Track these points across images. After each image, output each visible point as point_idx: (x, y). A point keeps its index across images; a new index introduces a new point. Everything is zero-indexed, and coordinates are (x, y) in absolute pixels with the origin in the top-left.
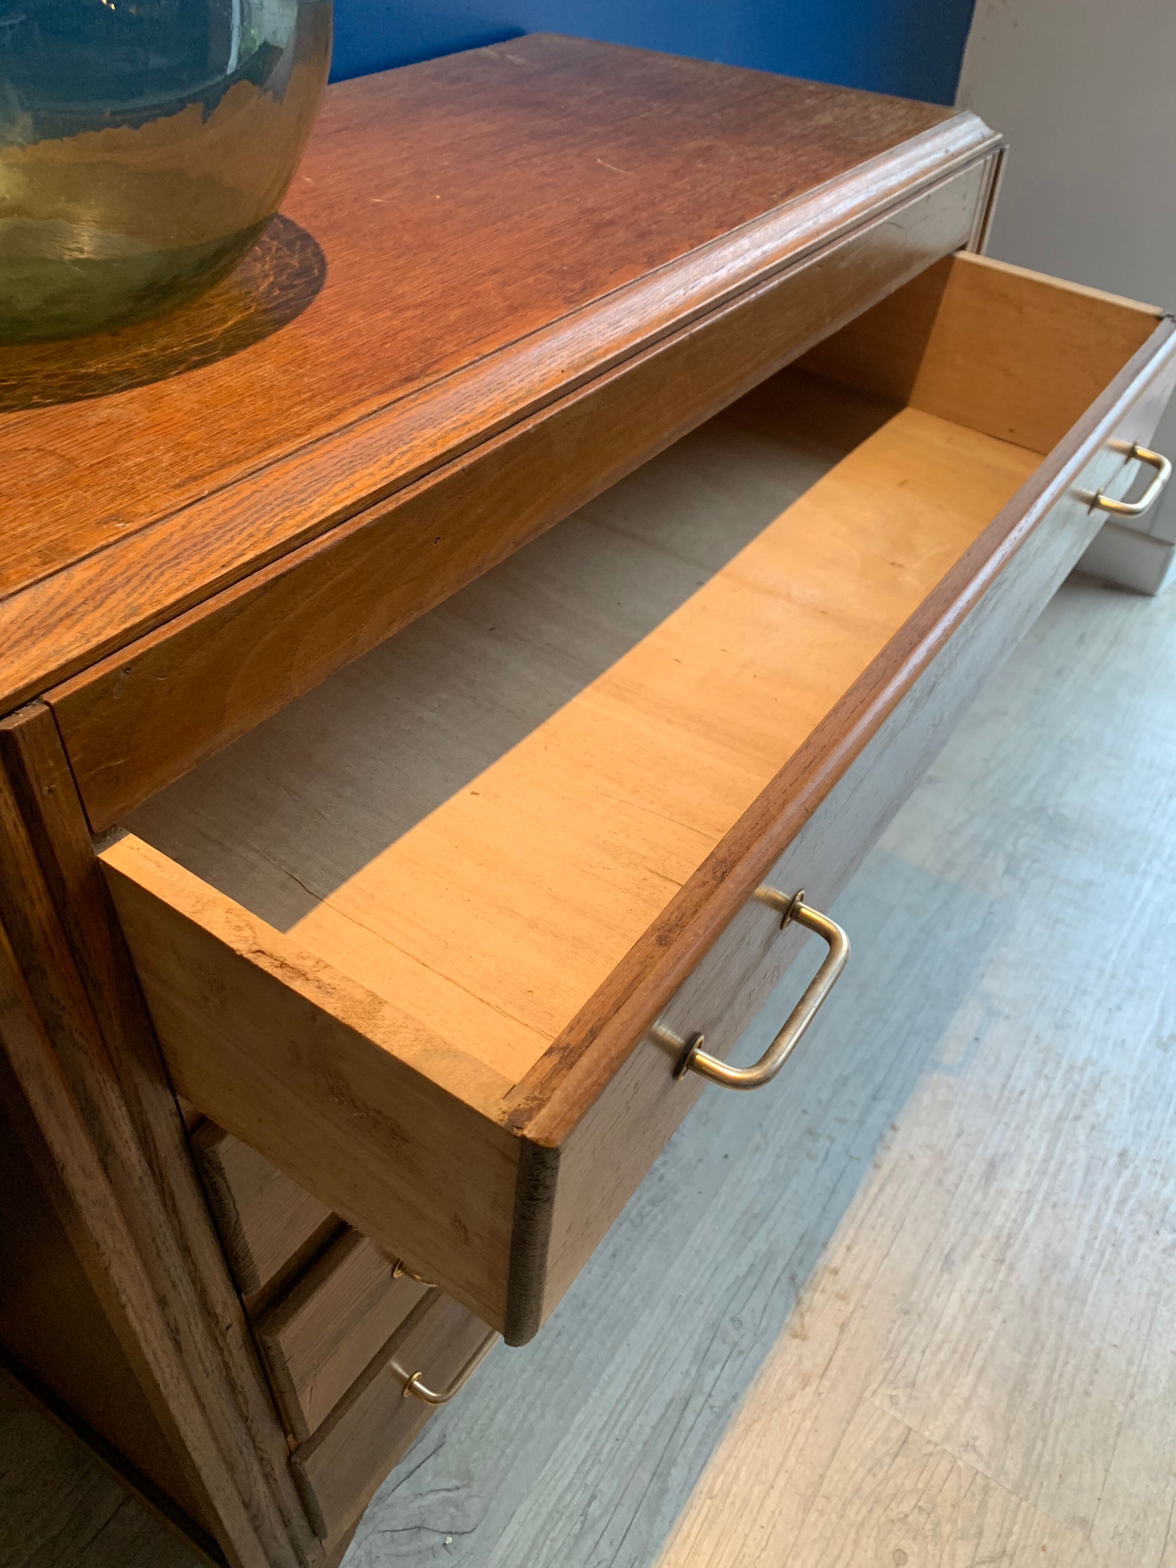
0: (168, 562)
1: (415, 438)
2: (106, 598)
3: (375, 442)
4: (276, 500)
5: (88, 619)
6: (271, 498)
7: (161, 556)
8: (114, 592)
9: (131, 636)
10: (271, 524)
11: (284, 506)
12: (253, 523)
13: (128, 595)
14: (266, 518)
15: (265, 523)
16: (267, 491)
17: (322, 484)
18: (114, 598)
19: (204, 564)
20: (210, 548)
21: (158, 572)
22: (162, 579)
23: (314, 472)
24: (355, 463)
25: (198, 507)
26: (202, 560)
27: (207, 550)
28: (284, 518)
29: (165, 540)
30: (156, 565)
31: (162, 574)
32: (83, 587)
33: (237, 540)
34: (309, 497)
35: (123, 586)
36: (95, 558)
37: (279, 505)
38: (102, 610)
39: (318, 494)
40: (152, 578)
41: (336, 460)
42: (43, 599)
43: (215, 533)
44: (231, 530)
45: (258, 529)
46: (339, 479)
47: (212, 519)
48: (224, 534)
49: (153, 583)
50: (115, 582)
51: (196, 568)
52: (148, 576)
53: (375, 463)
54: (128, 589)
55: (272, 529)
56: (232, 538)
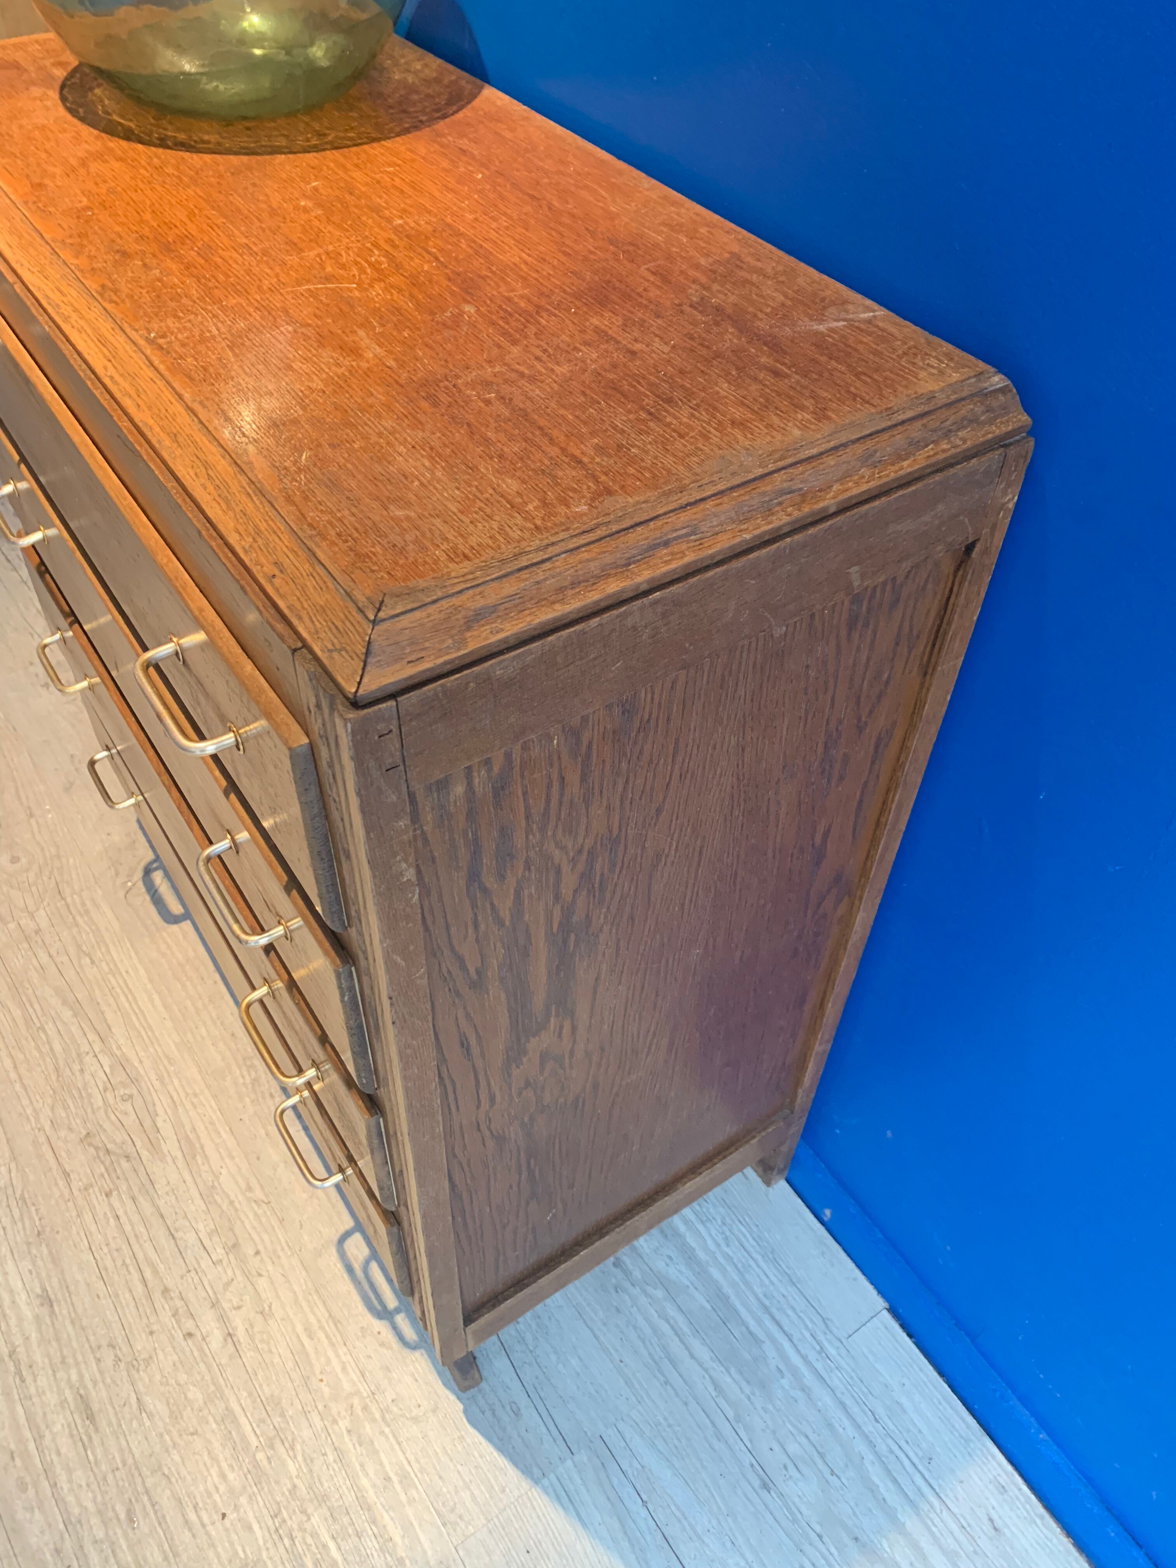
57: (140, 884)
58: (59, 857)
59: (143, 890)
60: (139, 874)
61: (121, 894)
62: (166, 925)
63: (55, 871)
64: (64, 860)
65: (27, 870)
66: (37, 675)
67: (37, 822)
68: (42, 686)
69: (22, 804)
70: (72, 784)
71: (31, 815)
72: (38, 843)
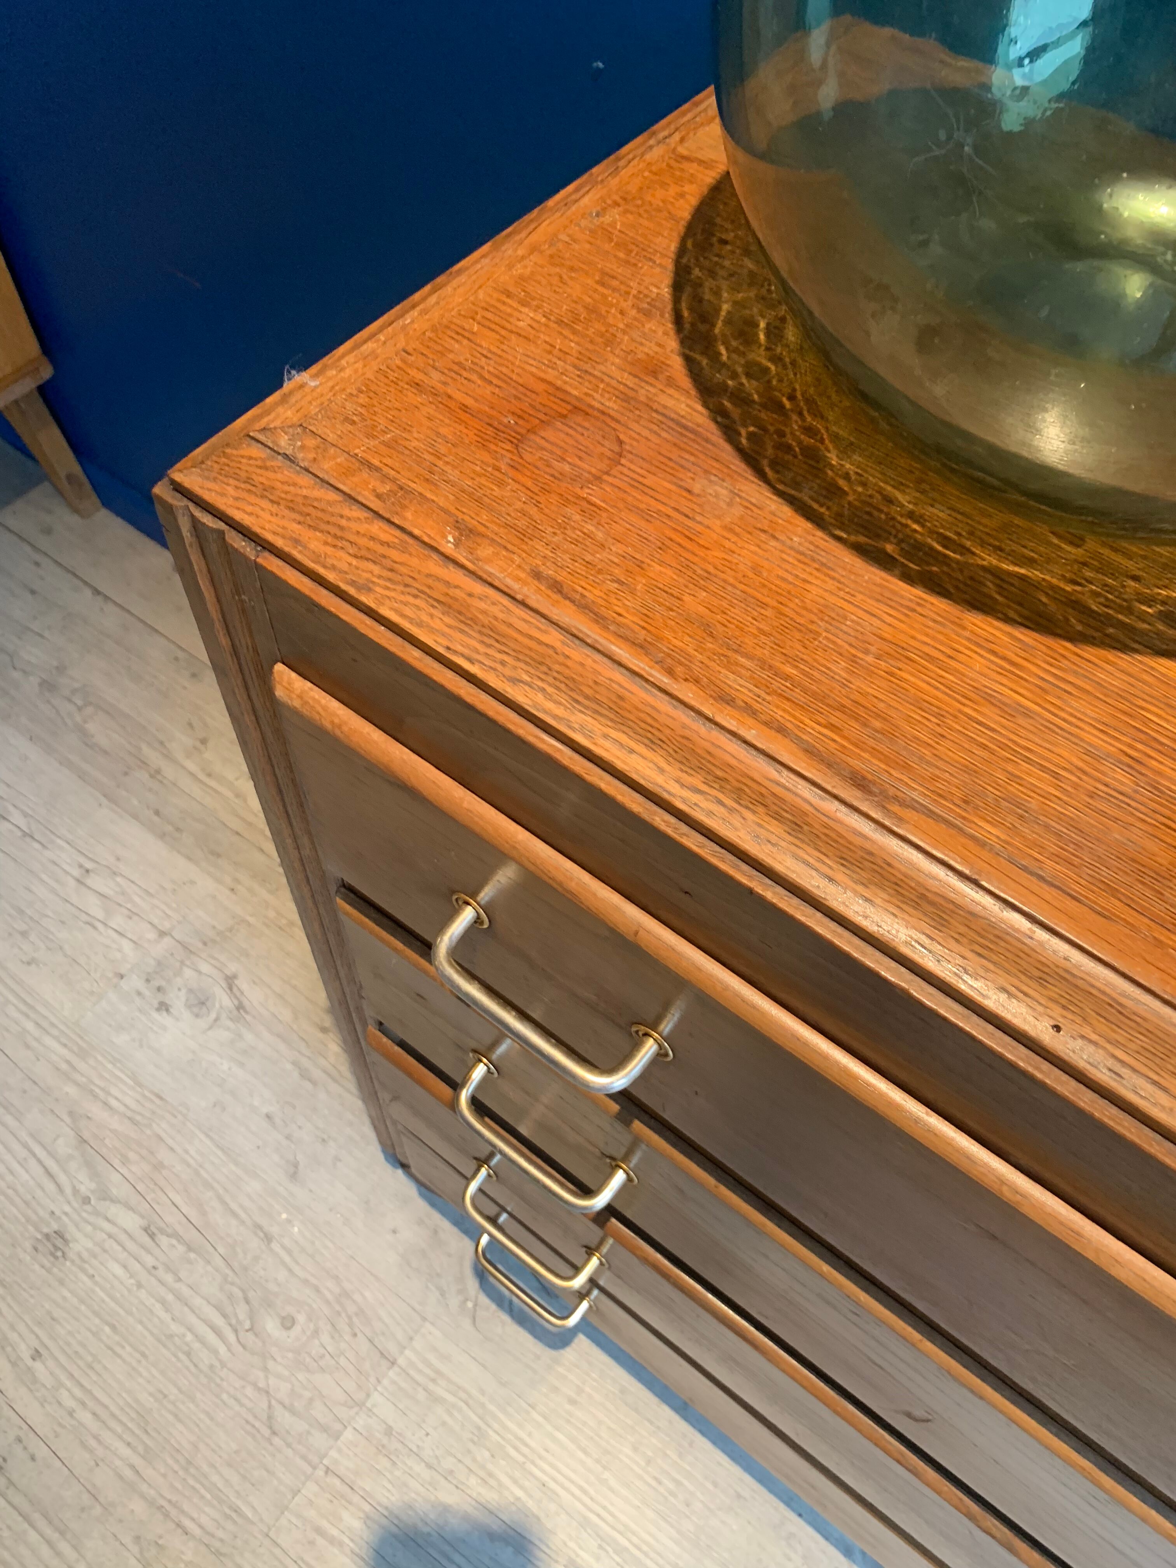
0: (430, 597)
1: (754, 812)
2: (367, 559)
3: (709, 762)
4: (558, 672)
5: (341, 554)
6: (556, 667)
7: (430, 587)
8: (374, 562)
9: (373, 614)
10: (529, 679)
11: (558, 683)
12: (519, 660)
13: (380, 577)
14: (532, 671)
15: (527, 672)
16: (561, 659)
17: (612, 716)
18: (371, 566)
19: (447, 630)
20: (466, 629)
21: (416, 592)
22: (411, 600)
23: (618, 701)
24: (664, 746)
25: (505, 601)
26: (450, 626)
27: (462, 626)
28: (543, 690)
29: (447, 583)
30: (421, 588)
31: (415, 596)
32: (364, 535)
33: (490, 651)
34: (587, 707)
35: (384, 568)
36: (398, 533)
37: (555, 678)
38: (354, 562)
39: (596, 716)
40: (408, 590)
41: (649, 720)
42: (337, 510)
43: (483, 626)
44: (497, 641)
45: (515, 668)
46: (631, 734)
47: (496, 618)
48: (490, 636)
49: (403, 593)
50: (384, 560)
51: (437, 624)
52: (406, 585)
53: (682, 770)
54: (386, 573)
55: (522, 682)
56: (489, 646)
57: (484, 1299)
58: (346, 1294)
59: (493, 1307)
60: (472, 1284)
61: (467, 1323)
62: (553, 1353)
63: (355, 1319)
64: (357, 1297)
65: (316, 1332)
66: (139, 994)
67: (283, 1247)
68: (158, 1010)
69: (243, 1222)
70: (296, 1165)
71: (268, 1238)
72: (306, 1282)
